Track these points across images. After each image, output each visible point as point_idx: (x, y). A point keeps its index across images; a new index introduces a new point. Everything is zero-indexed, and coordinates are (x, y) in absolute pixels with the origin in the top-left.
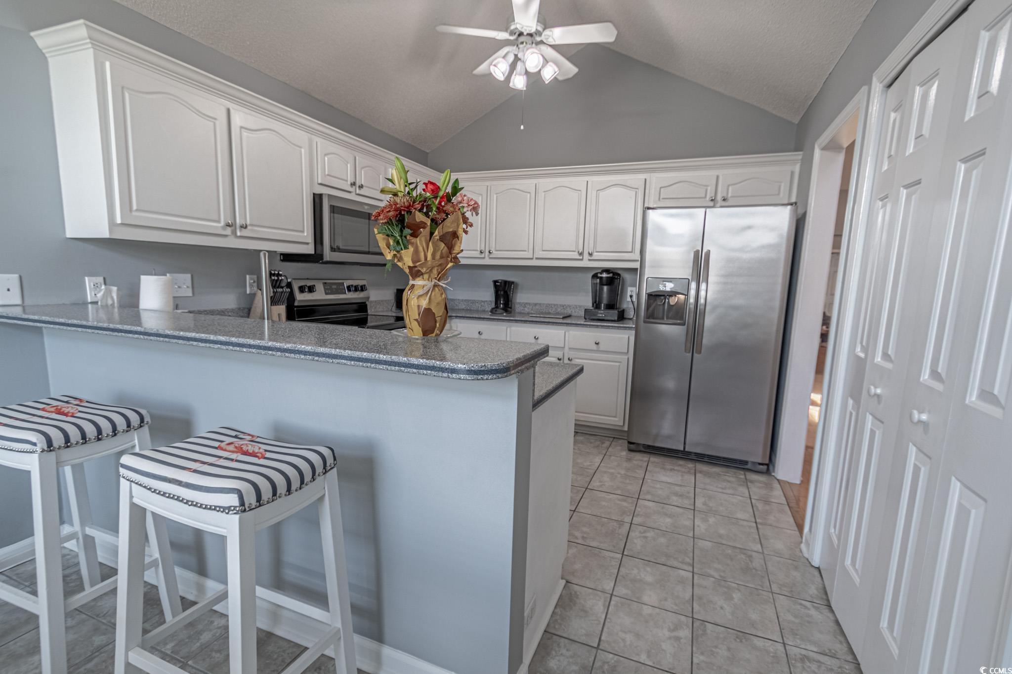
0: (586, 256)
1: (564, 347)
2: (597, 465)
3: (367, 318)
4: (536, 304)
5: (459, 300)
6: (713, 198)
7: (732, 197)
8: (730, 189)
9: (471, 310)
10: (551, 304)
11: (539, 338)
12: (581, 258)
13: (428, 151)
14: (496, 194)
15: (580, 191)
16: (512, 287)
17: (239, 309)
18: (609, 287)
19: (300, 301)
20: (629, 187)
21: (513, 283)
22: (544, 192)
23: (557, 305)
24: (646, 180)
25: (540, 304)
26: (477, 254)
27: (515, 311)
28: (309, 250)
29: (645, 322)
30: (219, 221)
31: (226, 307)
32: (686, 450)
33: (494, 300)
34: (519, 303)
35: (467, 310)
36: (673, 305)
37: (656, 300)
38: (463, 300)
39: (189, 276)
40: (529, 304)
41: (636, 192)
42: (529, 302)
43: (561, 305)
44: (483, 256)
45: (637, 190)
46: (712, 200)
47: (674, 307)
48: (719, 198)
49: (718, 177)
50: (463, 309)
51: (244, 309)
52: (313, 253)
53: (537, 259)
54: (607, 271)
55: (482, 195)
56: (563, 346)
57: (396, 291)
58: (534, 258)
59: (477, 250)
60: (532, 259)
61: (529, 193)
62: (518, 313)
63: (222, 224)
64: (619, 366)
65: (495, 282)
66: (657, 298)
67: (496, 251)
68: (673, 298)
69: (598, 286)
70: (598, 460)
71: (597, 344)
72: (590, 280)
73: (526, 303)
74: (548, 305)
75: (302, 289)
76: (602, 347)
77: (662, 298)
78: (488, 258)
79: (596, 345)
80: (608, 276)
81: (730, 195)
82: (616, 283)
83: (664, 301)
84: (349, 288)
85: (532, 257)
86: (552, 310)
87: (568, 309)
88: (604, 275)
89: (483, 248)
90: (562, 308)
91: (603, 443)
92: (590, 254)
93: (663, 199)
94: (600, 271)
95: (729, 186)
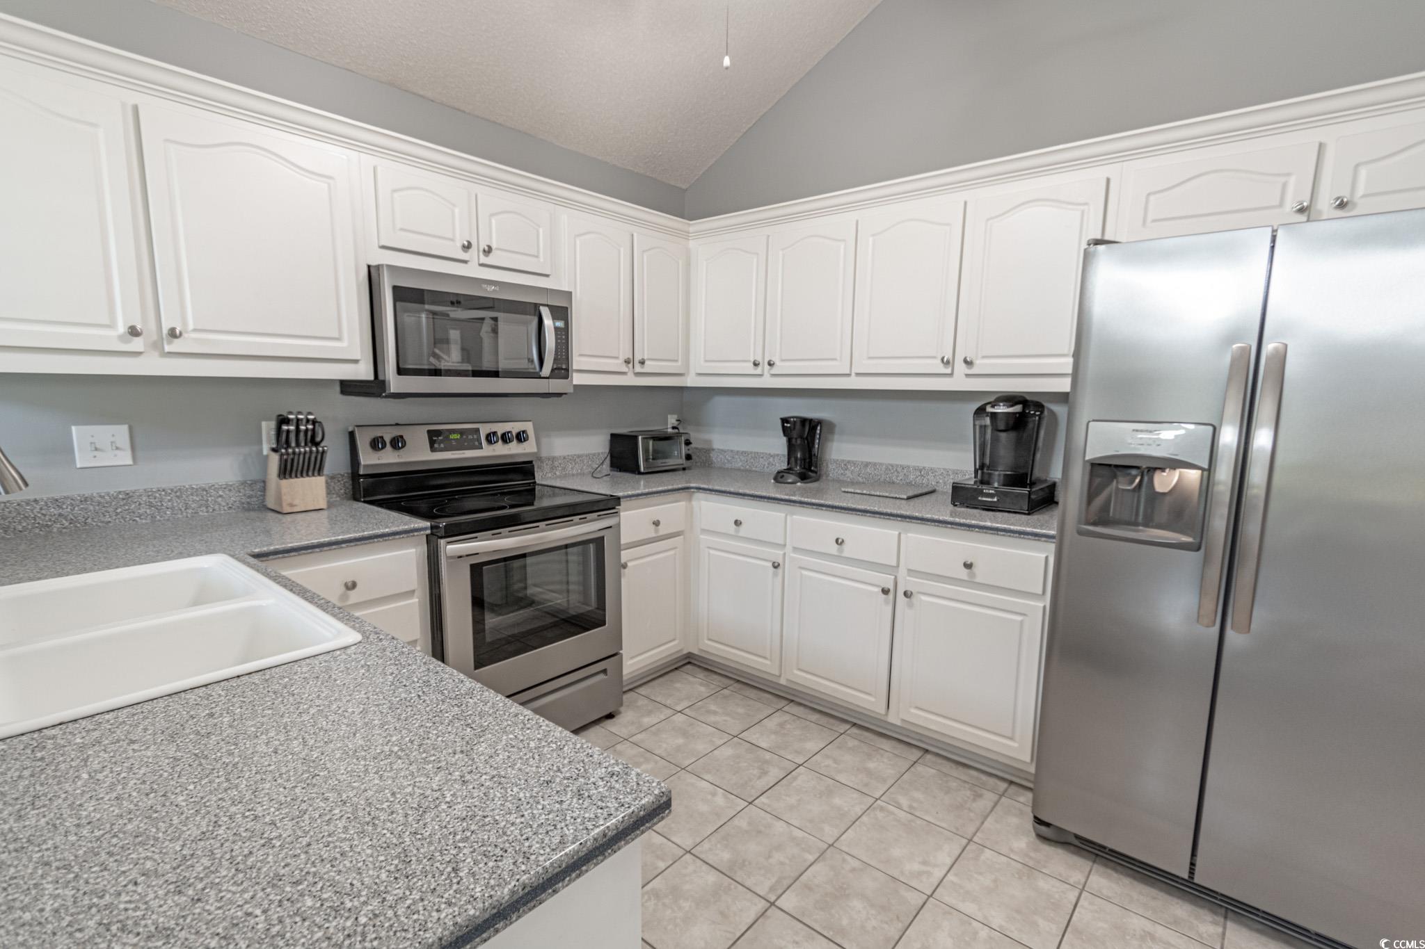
0: (960, 368)
1: (898, 566)
2: (938, 873)
3: (534, 489)
4: (867, 465)
5: (732, 451)
6: (1305, 204)
7: (1364, 196)
8: (1363, 173)
9: (750, 471)
10: (897, 465)
11: (846, 542)
12: (948, 371)
13: (684, 187)
14: (783, 249)
15: (948, 224)
16: (818, 432)
17: (244, 483)
18: (1012, 435)
19: (366, 466)
20: (1064, 202)
21: (820, 422)
22: (873, 235)
23: (909, 467)
24: (1108, 180)
25: (875, 464)
26: (749, 368)
27: (828, 476)
28: (363, 372)
29: (1080, 533)
30: (112, 326)
31: (212, 482)
32: (1196, 880)
33: (786, 453)
34: (836, 461)
35: (746, 471)
36: (1164, 494)
37: (1115, 476)
38: (738, 452)
39: (124, 429)
40: (854, 463)
41: (1083, 212)
42: (854, 459)
43: (915, 469)
44: (759, 371)
45: (1086, 207)
46: (1301, 210)
47: (1168, 499)
48: (1325, 203)
49: (1321, 146)
50: (739, 470)
51: (254, 482)
52: (371, 378)
53: (858, 374)
54: (1011, 399)
55: (757, 254)
56: (894, 563)
57: (609, 437)
58: (853, 374)
59: (749, 361)
60: (849, 375)
61: (844, 240)
62: (833, 480)
63: (122, 329)
64: (1022, 622)
65: (784, 421)
66: (1118, 473)
67: (783, 360)
68: (1165, 474)
69: (989, 431)
70: (944, 858)
71: (968, 566)
72: (972, 419)
73: (849, 462)
74: (890, 468)
75: (377, 444)
76: (980, 574)
77: (1134, 472)
78: (769, 375)
79: (966, 571)
80: (1010, 410)
81: (1361, 191)
82: (1030, 426)
83: (1137, 480)
84: (490, 438)
85: (848, 372)
86: (897, 476)
87: (931, 477)
88: (1001, 409)
89: (759, 359)
90: (918, 473)
91: (978, 796)
92: (968, 363)
93: (1154, 221)
94: (992, 399)
95: (1357, 166)
